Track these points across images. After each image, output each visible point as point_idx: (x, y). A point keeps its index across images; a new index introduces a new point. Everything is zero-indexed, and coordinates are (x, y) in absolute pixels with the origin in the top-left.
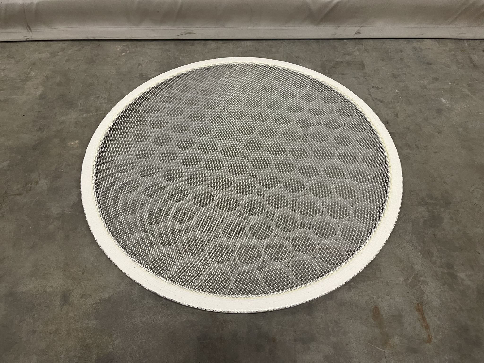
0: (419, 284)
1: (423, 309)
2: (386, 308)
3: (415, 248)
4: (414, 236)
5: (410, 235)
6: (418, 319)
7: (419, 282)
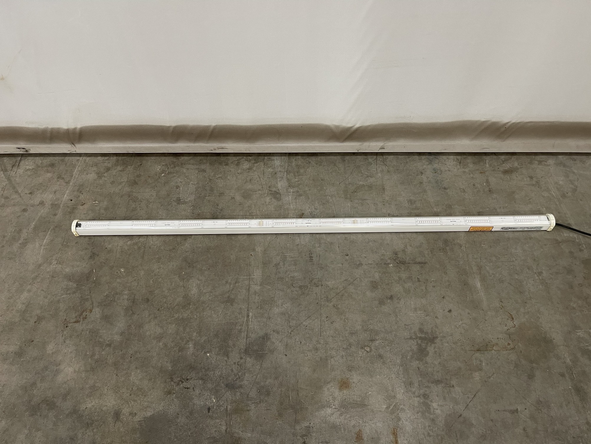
0: (398, 411)
1: (398, 434)
2: (368, 432)
3: (400, 379)
4: (401, 368)
5: (398, 367)
6: (392, 441)
7: (398, 410)
